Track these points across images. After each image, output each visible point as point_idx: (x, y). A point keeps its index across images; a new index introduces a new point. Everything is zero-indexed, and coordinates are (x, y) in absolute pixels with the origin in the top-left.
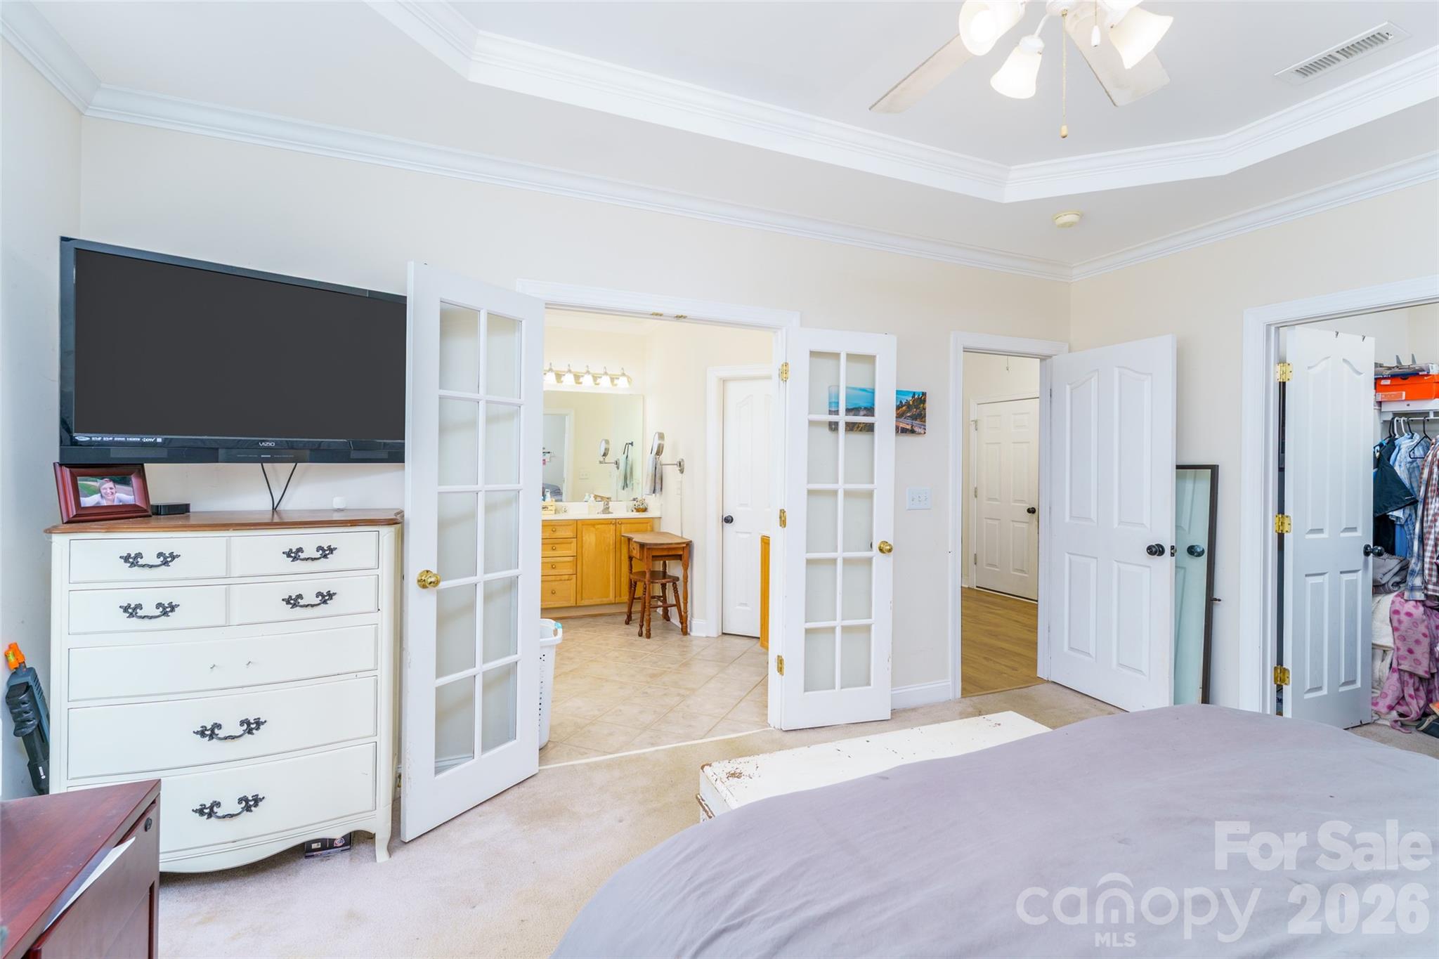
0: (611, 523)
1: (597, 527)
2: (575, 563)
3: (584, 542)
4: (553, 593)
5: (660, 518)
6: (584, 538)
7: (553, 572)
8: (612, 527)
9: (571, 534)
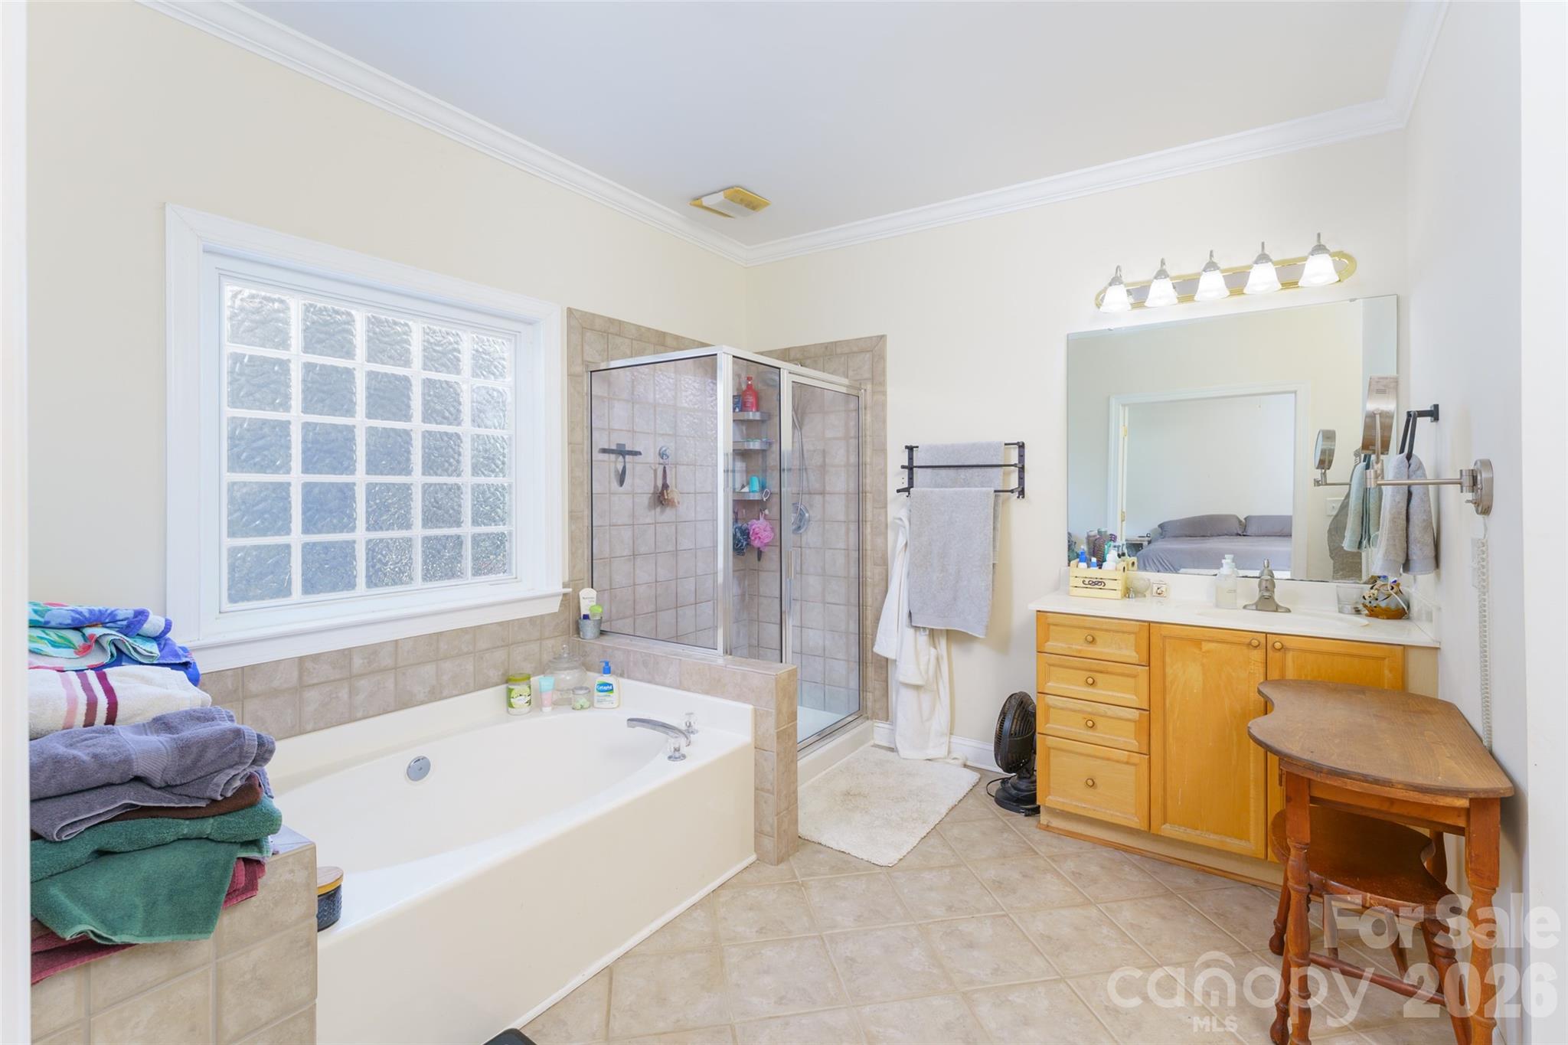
0: (1250, 644)
1: (1206, 646)
2: (1146, 725)
3: (1169, 679)
4: (1092, 784)
5: (1437, 649)
6: (1169, 671)
7: (1088, 735)
8: (1257, 655)
9: (1134, 654)
